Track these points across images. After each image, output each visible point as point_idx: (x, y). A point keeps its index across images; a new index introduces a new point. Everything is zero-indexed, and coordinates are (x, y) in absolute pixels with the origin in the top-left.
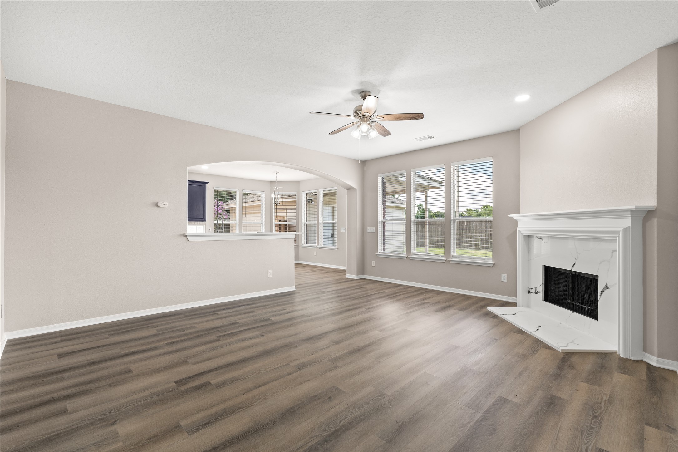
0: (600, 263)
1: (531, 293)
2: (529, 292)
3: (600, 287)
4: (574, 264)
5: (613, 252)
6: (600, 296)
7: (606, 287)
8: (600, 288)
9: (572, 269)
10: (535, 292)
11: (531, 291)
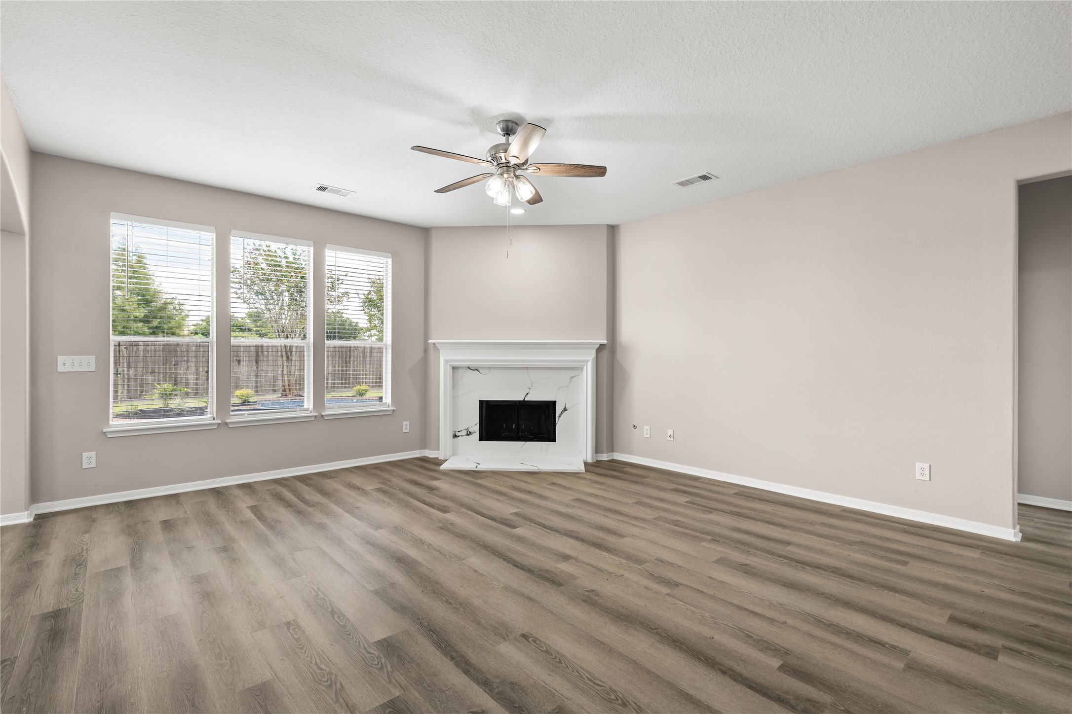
0: (559, 389)
1: (459, 436)
2: (455, 436)
3: (559, 410)
4: (528, 394)
5: (571, 379)
6: (559, 419)
7: (565, 409)
8: (558, 412)
9: (524, 398)
10: (466, 433)
11: (458, 434)
